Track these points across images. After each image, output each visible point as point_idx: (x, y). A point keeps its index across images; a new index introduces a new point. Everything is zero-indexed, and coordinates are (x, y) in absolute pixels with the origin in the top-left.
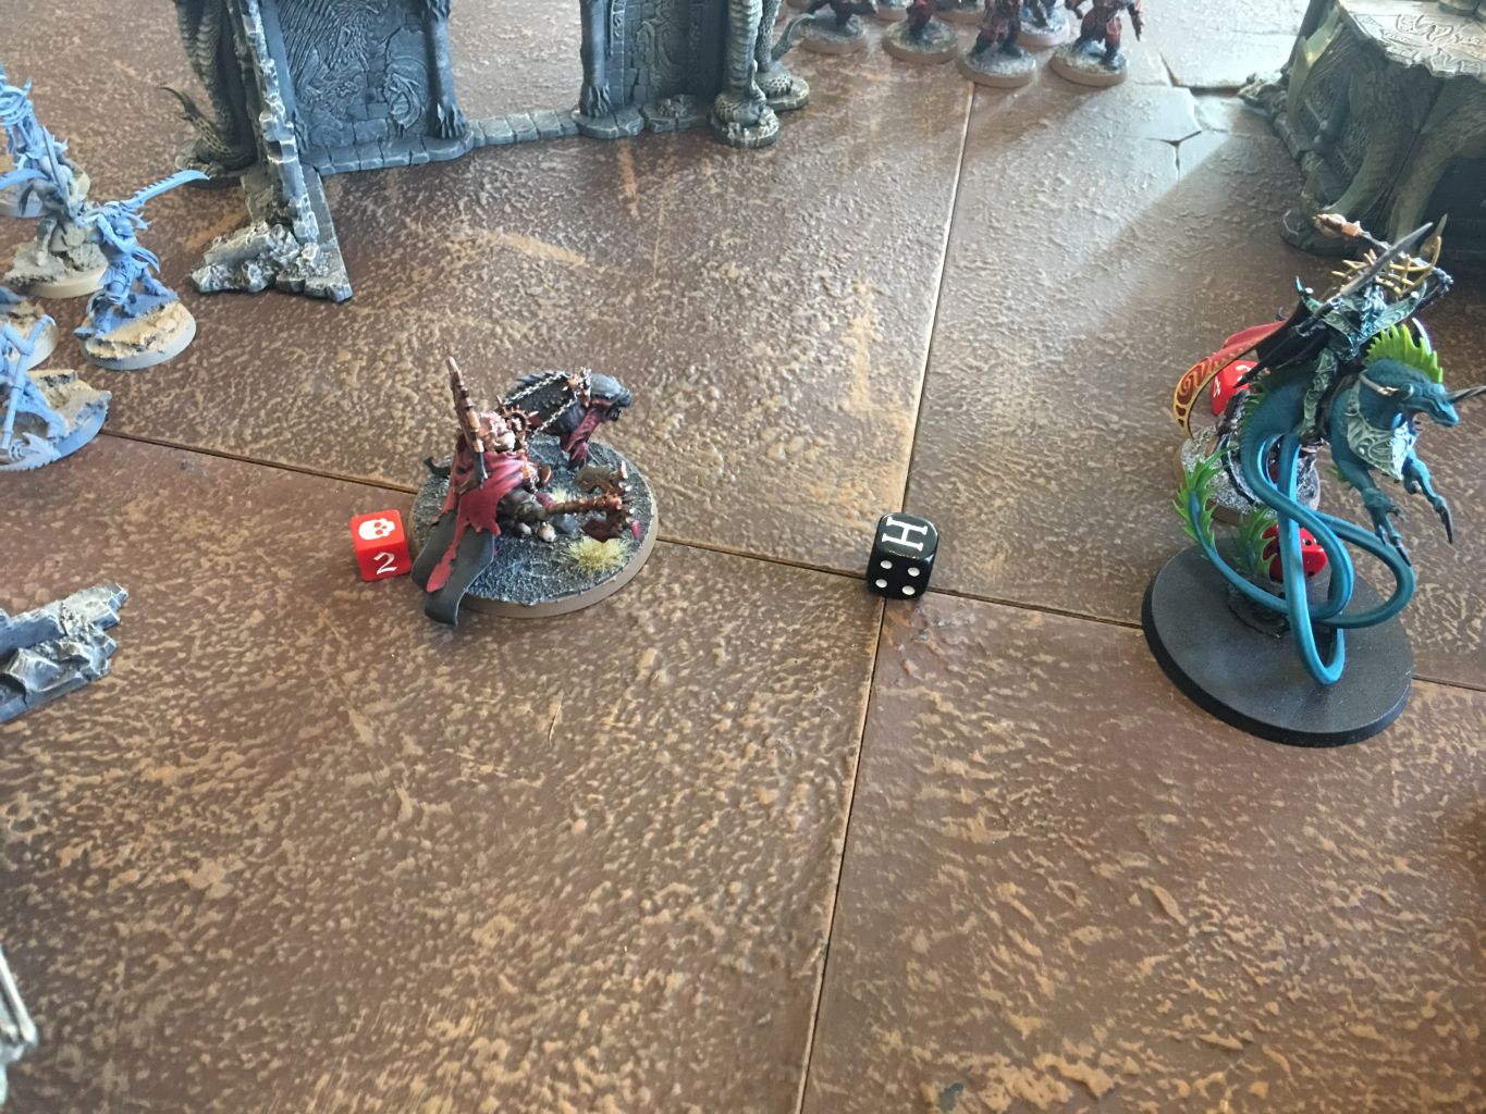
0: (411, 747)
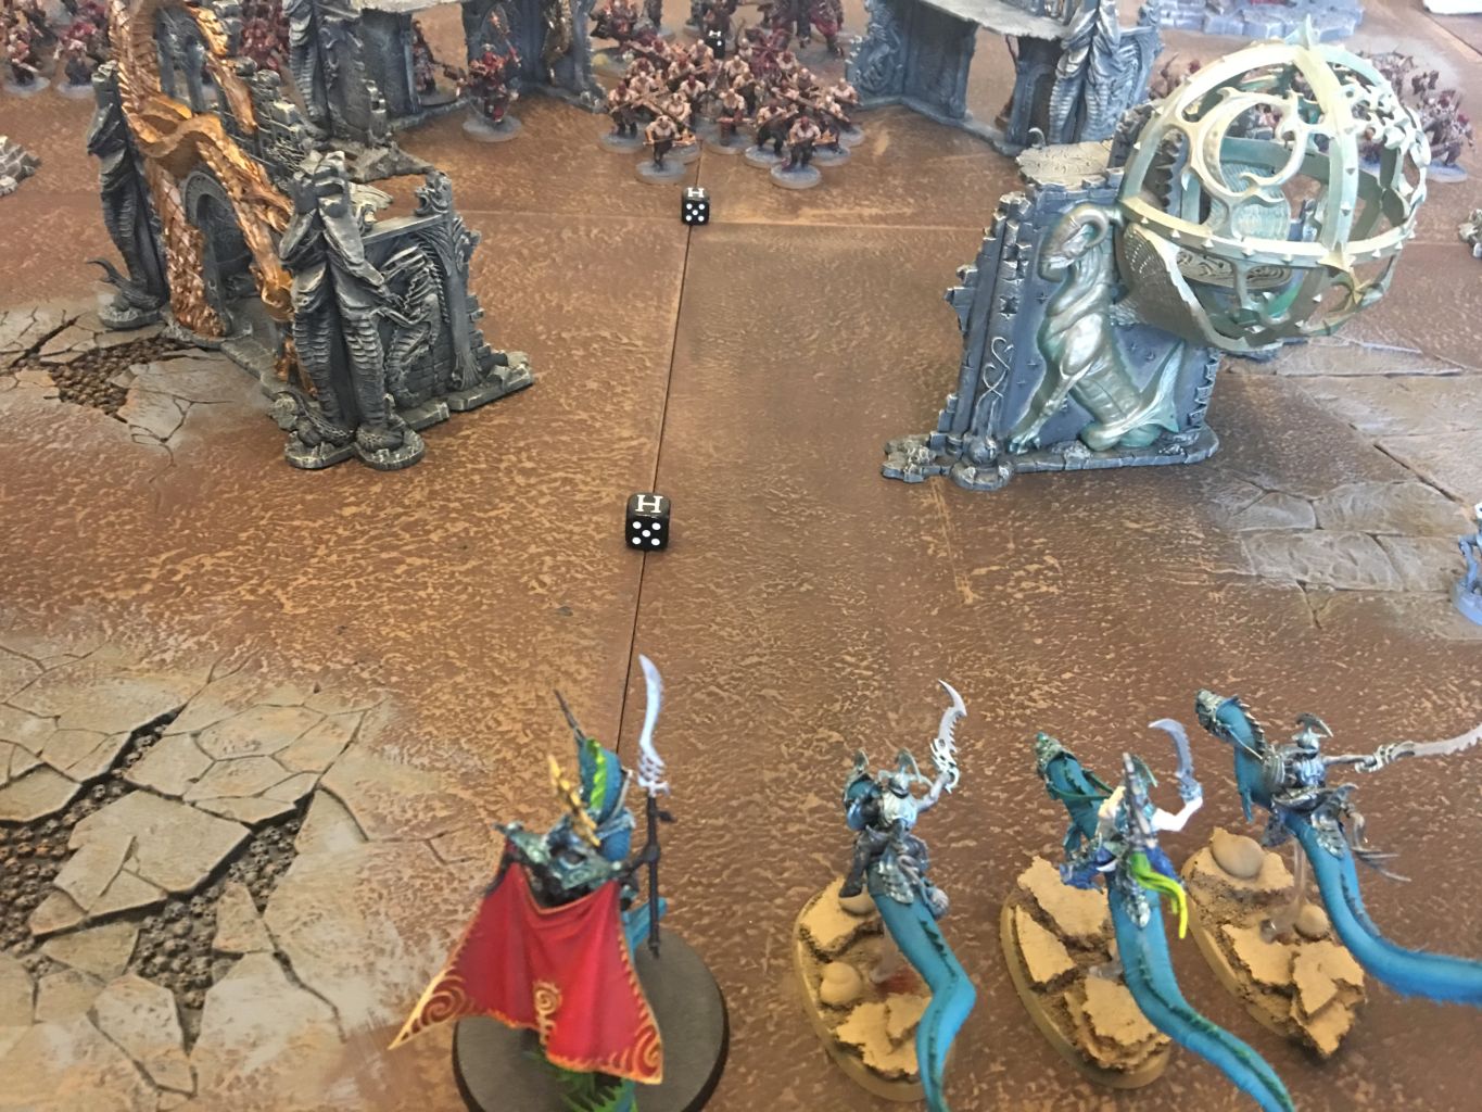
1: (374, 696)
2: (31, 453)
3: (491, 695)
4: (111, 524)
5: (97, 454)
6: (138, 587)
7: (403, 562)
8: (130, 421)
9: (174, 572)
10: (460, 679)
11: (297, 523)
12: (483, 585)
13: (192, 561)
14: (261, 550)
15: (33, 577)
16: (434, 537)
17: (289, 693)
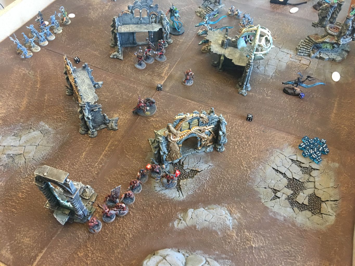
0: (120, 95)
1: (274, 151)
2: (209, 182)
3: (277, 141)
4: (232, 173)
5: (212, 174)
6: (248, 170)
7: (250, 144)
8: (203, 169)
9: (246, 167)
10: (273, 143)
11: (237, 153)
12: (256, 138)
13: (243, 165)
14: (242, 157)
15: (242, 182)
16: (245, 140)
17: (272, 158)
